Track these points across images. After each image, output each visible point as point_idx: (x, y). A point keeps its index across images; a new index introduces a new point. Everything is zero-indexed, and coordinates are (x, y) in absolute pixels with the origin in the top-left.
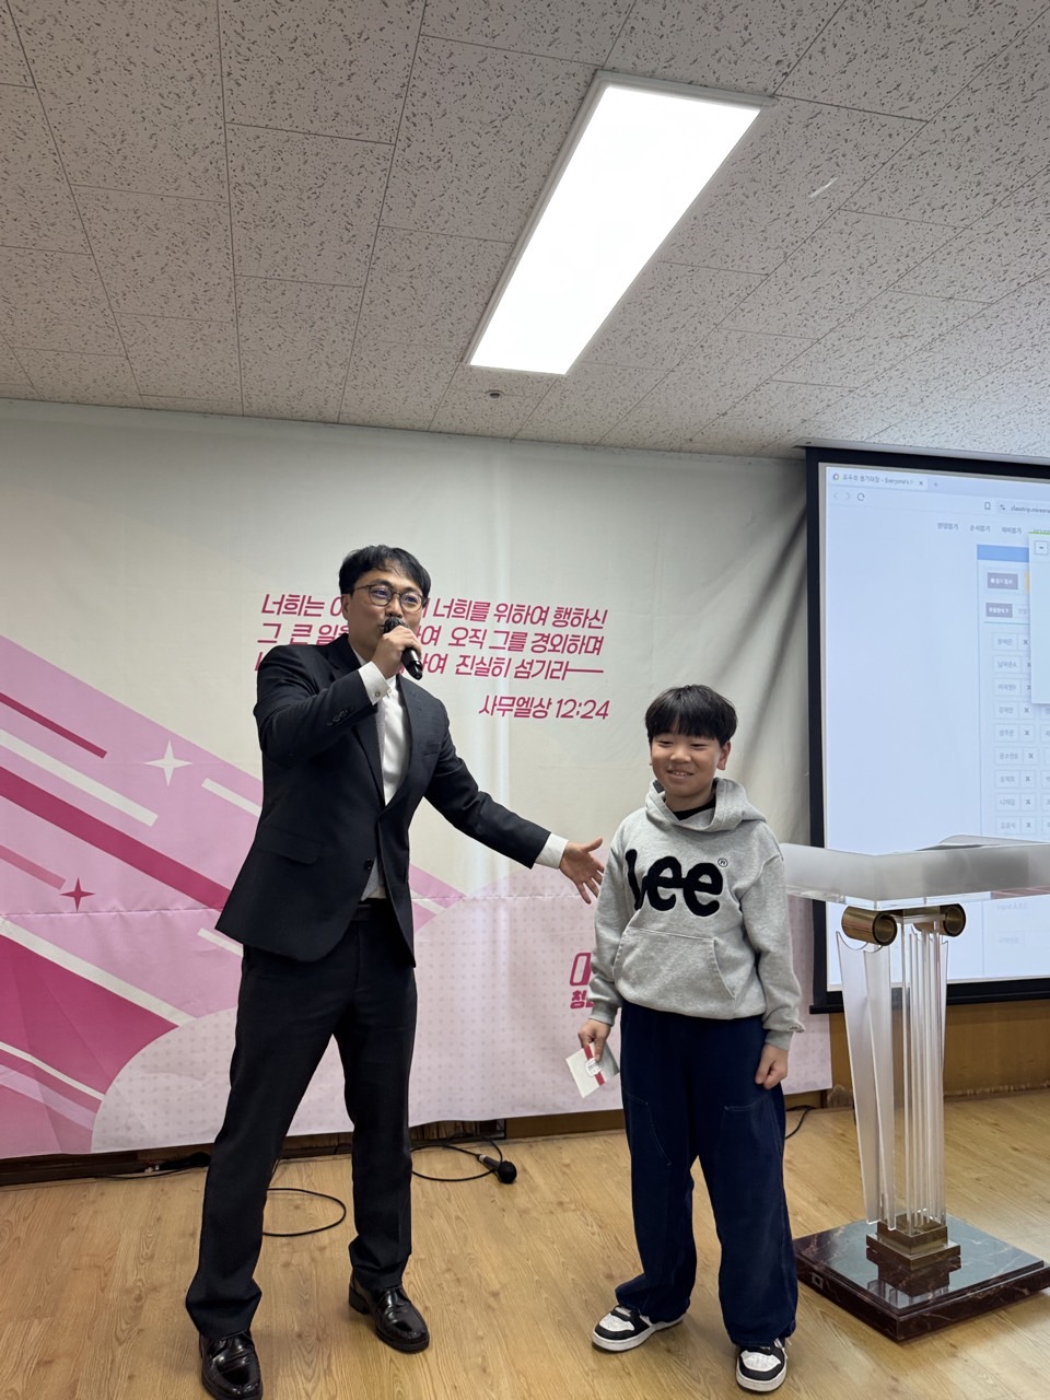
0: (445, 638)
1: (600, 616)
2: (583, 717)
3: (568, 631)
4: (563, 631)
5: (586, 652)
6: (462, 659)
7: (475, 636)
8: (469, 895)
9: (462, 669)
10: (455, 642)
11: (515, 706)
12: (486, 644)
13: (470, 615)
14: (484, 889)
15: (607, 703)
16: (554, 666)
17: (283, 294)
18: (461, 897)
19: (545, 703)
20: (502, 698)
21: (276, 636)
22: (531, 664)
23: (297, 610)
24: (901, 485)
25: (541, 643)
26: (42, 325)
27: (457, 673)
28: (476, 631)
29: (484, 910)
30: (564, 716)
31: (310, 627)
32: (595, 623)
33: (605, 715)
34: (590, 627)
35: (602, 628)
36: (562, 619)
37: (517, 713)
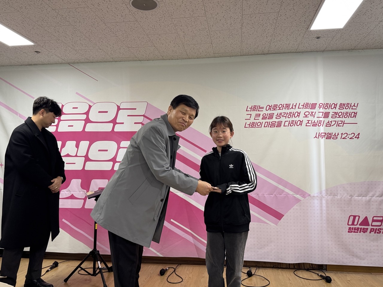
0: (302, 115)
1: (356, 105)
2: (350, 138)
3: (344, 111)
4: (342, 111)
5: (351, 117)
6: (308, 121)
7: (312, 114)
8: (312, 195)
9: (308, 124)
10: (305, 116)
11: (326, 136)
12: (316, 116)
13: (310, 107)
14: (317, 193)
15: (359, 134)
16: (339, 122)
17: (255, 18)
18: (309, 195)
19: (336, 134)
20: (321, 133)
21: (250, 118)
22: (331, 122)
23: (256, 110)
25: (335, 115)
26: (192, 38)
27: (306, 126)
28: (312, 112)
29: (317, 200)
30: (343, 138)
31: (260, 114)
32: (354, 107)
33: (358, 138)
34: (352, 109)
35: (356, 109)
36: (342, 107)
37: (326, 138)
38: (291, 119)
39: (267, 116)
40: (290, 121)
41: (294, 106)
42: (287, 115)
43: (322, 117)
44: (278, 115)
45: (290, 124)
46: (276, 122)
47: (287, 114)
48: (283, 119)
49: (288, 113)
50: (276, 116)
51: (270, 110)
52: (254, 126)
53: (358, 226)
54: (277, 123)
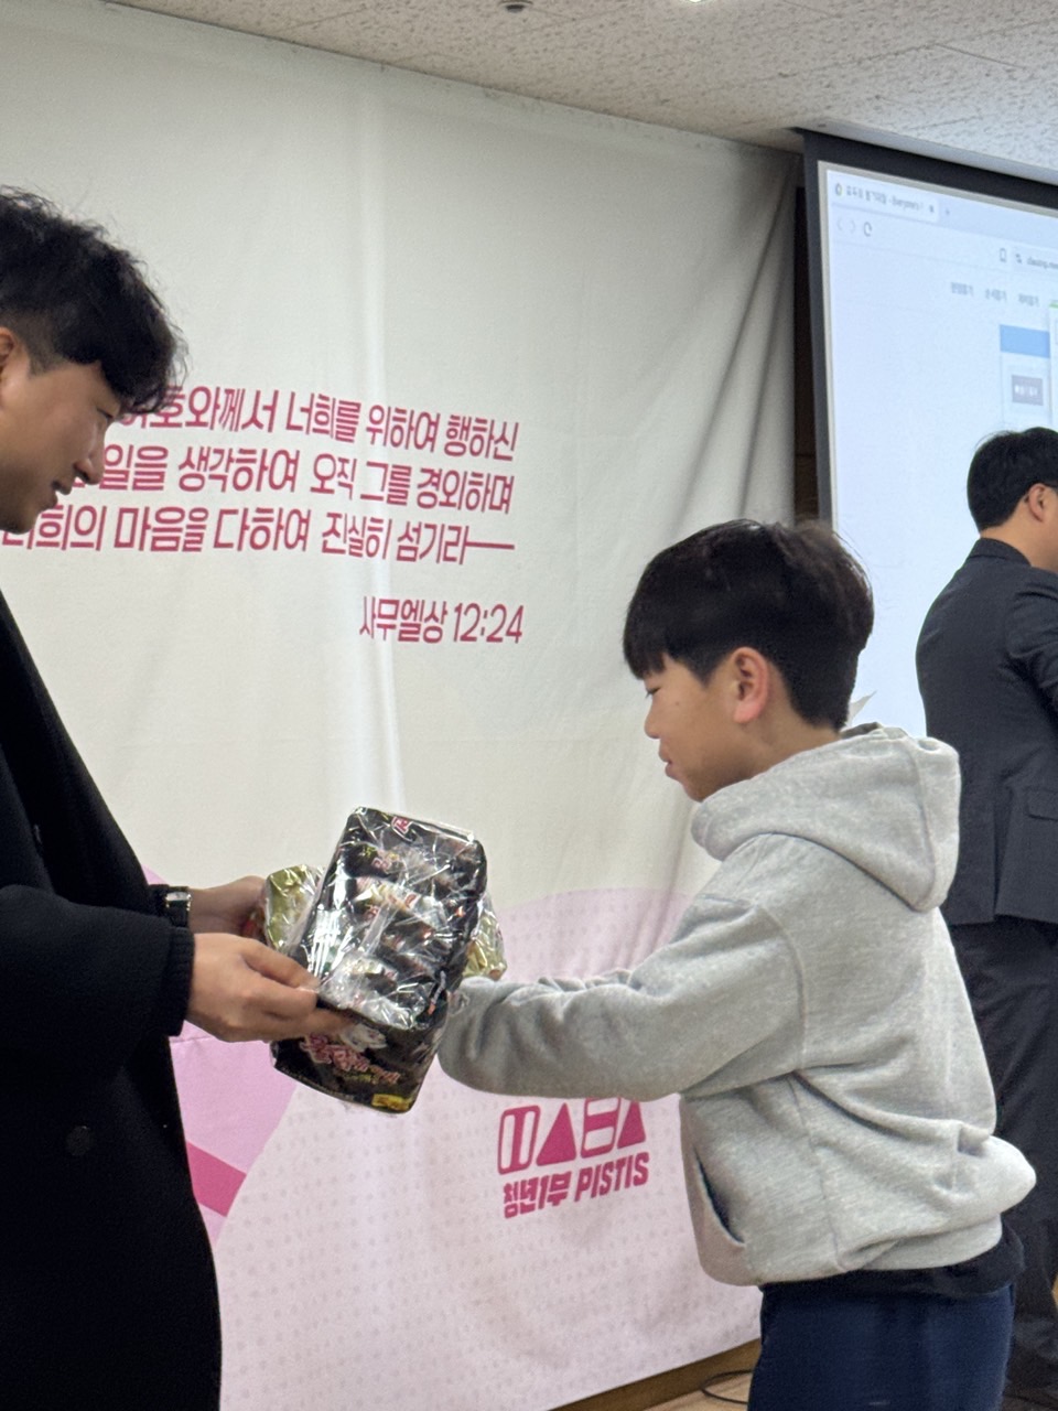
0: (306, 478)
1: (509, 436)
2: (491, 639)
3: (466, 464)
4: (460, 465)
5: (491, 507)
6: (331, 519)
7: (343, 472)
9: (333, 542)
10: (317, 483)
11: (399, 620)
12: (357, 489)
13: (335, 428)
15: (520, 611)
16: (447, 536)
19: (438, 613)
20: (382, 601)
22: (417, 530)
24: (909, 212)
25: (430, 488)
27: (326, 550)
28: (344, 461)
30: (465, 638)
32: (503, 449)
33: (518, 634)
34: (497, 457)
35: (509, 458)
36: (457, 440)
37: (402, 632)
38: (252, 500)
39: (128, 465)
40: (246, 511)
41: (266, 408)
42: (227, 469)
43: (380, 498)
44: (188, 463)
45: (248, 534)
46: (181, 511)
47: (230, 460)
48: (213, 497)
49: (236, 455)
50: (181, 467)
51: (143, 425)
52: (59, 538)
53: (535, 1172)
54: (187, 521)
